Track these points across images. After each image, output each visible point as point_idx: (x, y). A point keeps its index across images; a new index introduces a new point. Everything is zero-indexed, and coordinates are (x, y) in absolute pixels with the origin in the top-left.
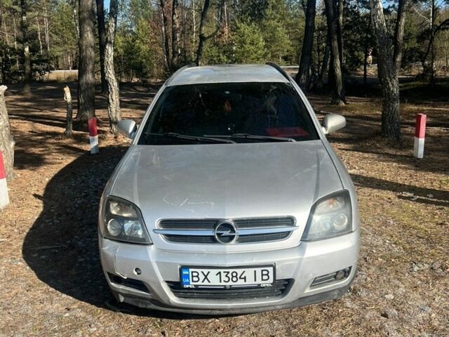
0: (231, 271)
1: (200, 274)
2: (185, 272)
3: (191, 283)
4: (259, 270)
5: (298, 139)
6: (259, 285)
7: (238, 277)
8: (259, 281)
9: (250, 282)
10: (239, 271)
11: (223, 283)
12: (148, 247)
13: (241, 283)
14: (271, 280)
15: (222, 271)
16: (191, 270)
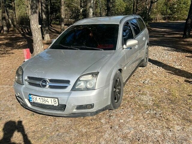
0: (43, 98)
1: (34, 98)
2: (30, 96)
3: (32, 101)
4: (53, 99)
5: (105, 49)
6: (53, 105)
7: (46, 101)
8: (53, 104)
9: (50, 103)
10: (46, 99)
11: (41, 103)
12: (22, 86)
13: (47, 103)
14: (57, 104)
15: (40, 98)
16: (32, 96)
